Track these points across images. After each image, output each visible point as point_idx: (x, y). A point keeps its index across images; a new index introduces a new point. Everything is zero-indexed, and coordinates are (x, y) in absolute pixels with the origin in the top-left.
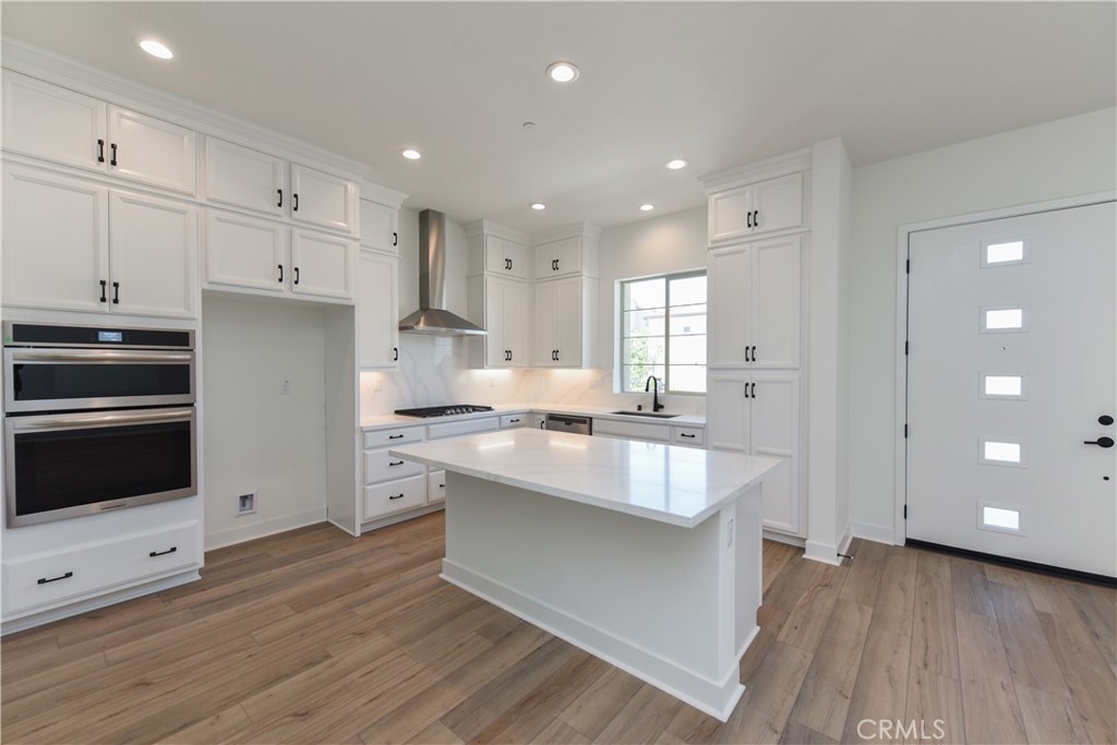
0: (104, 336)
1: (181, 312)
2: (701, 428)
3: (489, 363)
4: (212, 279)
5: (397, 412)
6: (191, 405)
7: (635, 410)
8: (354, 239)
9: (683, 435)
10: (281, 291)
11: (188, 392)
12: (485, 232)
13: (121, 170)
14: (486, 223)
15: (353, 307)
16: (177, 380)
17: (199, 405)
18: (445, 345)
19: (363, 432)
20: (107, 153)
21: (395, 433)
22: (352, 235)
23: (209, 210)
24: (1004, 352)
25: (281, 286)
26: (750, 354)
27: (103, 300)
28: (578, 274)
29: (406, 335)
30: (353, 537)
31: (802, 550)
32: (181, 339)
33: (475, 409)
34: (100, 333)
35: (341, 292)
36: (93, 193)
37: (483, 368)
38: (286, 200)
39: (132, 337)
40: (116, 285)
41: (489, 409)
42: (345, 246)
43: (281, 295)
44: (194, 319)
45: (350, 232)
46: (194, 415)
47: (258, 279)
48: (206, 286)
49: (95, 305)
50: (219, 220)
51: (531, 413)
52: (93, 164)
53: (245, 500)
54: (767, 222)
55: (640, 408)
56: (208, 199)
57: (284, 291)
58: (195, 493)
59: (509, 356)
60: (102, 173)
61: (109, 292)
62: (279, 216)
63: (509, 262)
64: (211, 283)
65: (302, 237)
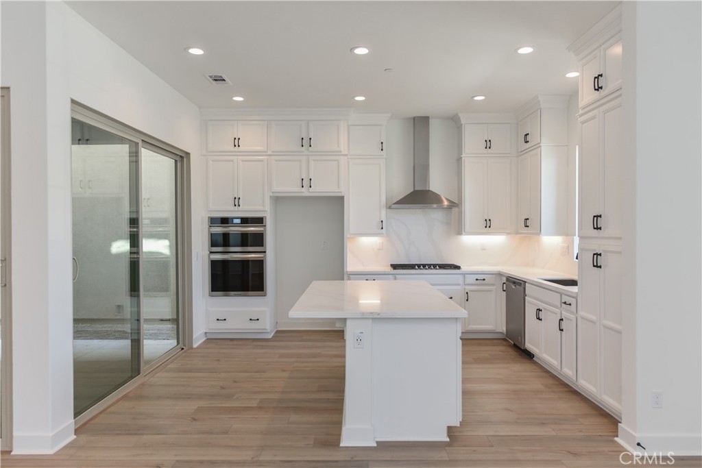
0: (238, 221)
1: (261, 208)
3: (466, 230)
4: (273, 191)
5: (392, 266)
6: (265, 252)
8: (344, 155)
9: (565, 302)
10: (303, 192)
11: (263, 246)
12: (462, 122)
13: (241, 148)
15: (343, 197)
16: (258, 240)
17: (268, 252)
18: (435, 216)
19: (349, 275)
20: (236, 142)
21: (369, 278)
22: (343, 153)
23: (273, 157)
25: (303, 190)
27: (235, 205)
28: (538, 146)
32: (259, 221)
34: (240, 222)
35: (336, 189)
36: (233, 161)
38: (305, 142)
39: (245, 221)
40: (239, 198)
41: (458, 267)
42: (338, 161)
43: (303, 195)
44: (265, 211)
45: (341, 152)
46: (265, 256)
47: (293, 189)
48: (271, 194)
49: (232, 208)
50: (276, 161)
51: (500, 274)
52: (232, 148)
56: (273, 152)
57: (305, 192)
58: (266, 295)
59: (488, 224)
60: (235, 152)
61: (237, 202)
62: (303, 152)
63: (488, 144)
64: (273, 192)
65: (314, 160)
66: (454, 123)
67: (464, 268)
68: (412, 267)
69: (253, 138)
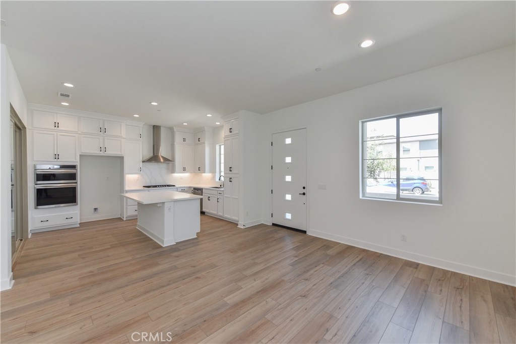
0: (56, 167)
1: (74, 160)
2: (223, 191)
3: (176, 172)
4: (82, 152)
5: (144, 187)
6: (76, 183)
7: (219, 186)
8: (124, 138)
11: (75, 180)
12: (175, 130)
13: (60, 128)
15: (123, 157)
16: (73, 177)
17: (79, 183)
18: (163, 166)
19: (127, 192)
20: (56, 125)
23: (82, 135)
24: (288, 169)
27: (55, 159)
28: (204, 143)
29: (144, 163)
30: (123, 220)
31: (237, 225)
32: (74, 167)
33: (168, 186)
35: (119, 153)
36: (53, 134)
37: (174, 173)
38: (103, 130)
39: (63, 167)
40: (58, 155)
41: (174, 186)
42: (121, 140)
43: (101, 155)
44: (77, 162)
45: (122, 136)
46: (77, 185)
47: (96, 151)
48: (81, 154)
49: (53, 160)
50: (84, 137)
51: (190, 187)
52: (53, 128)
53: (96, 209)
54: (234, 132)
55: (221, 186)
56: (81, 132)
57: (102, 153)
58: (77, 204)
59: (184, 169)
60: (55, 130)
61: (57, 157)
62: (100, 134)
63: (184, 140)
65: (107, 139)
66: (171, 130)
67: (177, 186)
68: (156, 186)
69: (67, 124)
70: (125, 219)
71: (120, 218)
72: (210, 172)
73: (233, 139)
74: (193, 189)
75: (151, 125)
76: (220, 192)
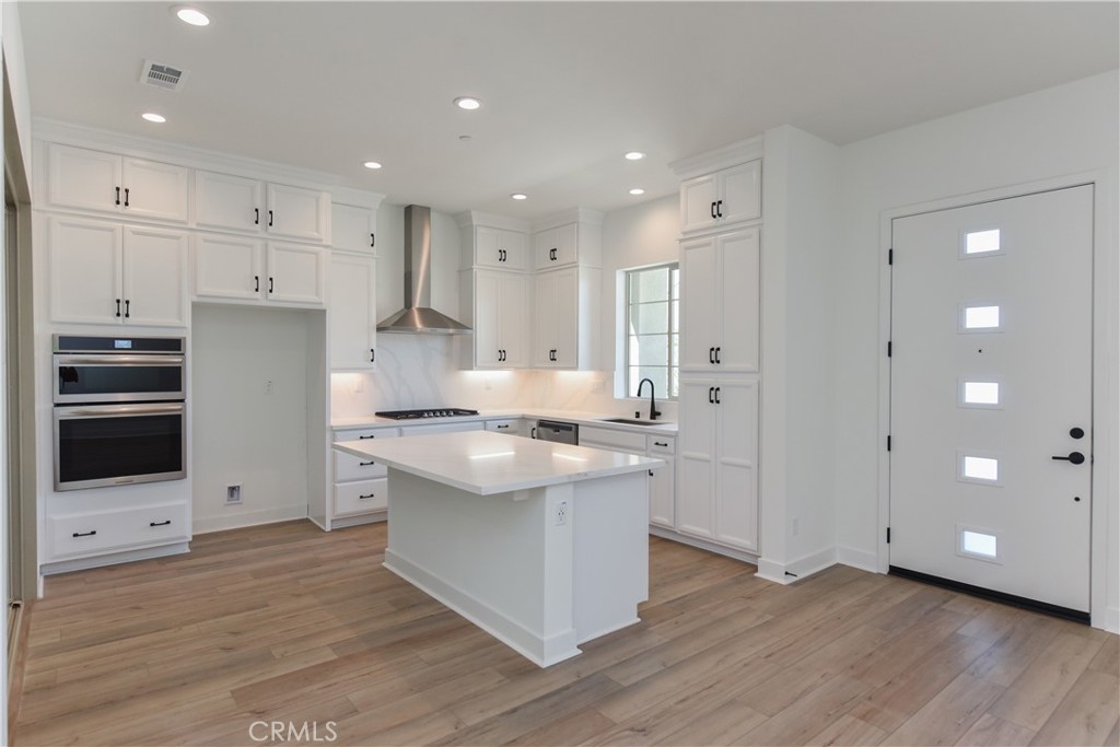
0: (118, 344)
1: (175, 322)
2: (675, 436)
3: (478, 364)
4: (199, 293)
5: (378, 414)
6: (182, 401)
7: (633, 418)
8: (326, 247)
9: (657, 444)
10: (256, 299)
11: (179, 389)
12: (475, 223)
13: (132, 209)
14: (473, 213)
15: (325, 311)
16: (170, 379)
17: (189, 401)
18: (436, 343)
19: (334, 431)
20: (122, 197)
21: (366, 433)
22: (324, 243)
23: (198, 234)
24: (981, 354)
25: (257, 295)
26: (715, 356)
27: (118, 315)
28: (574, 265)
29: (384, 335)
30: (324, 531)
31: (755, 568)
32: (174, 345)
33: (457, 412)
34: (116, 342)
35: (313, 298)
36: (112, 230)
37: (471, 369)
38: (263, 217)
39: (140, 344)
40: (127, 302)
41: (474, 413)
42: (316, 254)
43: (258, 303)
44: (185, 328)
45: (321, 240)
46: (184, 409)
47: (242, 293)
48: (195, 299)
49: (112, 319)
50: (206, 241)
51: (524, 419)
52: (112, 206)
53: (233, 490)
54: (731, 214)
55: (638, 415)
56: (198, 224)
57: (260, 299)
58: (185, 476)
59: (502, 356)
60: (118, 214)
61: (122, 308)
62: (256, 232)
63: (503, 253)
64: (199, 296)
65: (277, 249)
66: (461, 223)
67: (483, 413)
68: (419, 414)
69: (156, 194)
70: (328, 529)
71: (307, 520)
72: (592, 368)
73: (725, 241)
74: (535, 425)
75: (398, 206)
76: (662, 440)
